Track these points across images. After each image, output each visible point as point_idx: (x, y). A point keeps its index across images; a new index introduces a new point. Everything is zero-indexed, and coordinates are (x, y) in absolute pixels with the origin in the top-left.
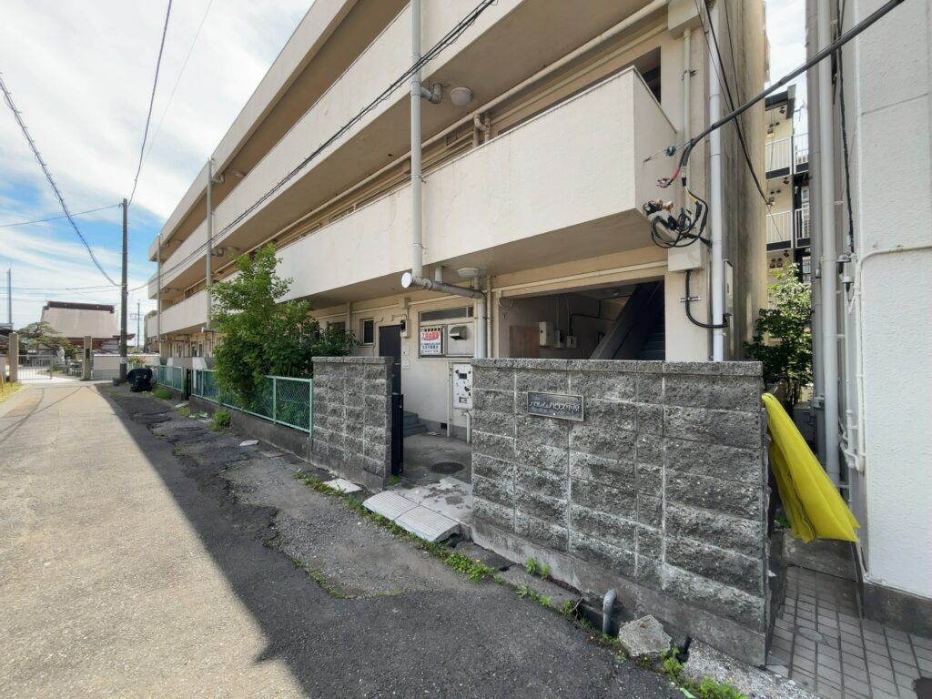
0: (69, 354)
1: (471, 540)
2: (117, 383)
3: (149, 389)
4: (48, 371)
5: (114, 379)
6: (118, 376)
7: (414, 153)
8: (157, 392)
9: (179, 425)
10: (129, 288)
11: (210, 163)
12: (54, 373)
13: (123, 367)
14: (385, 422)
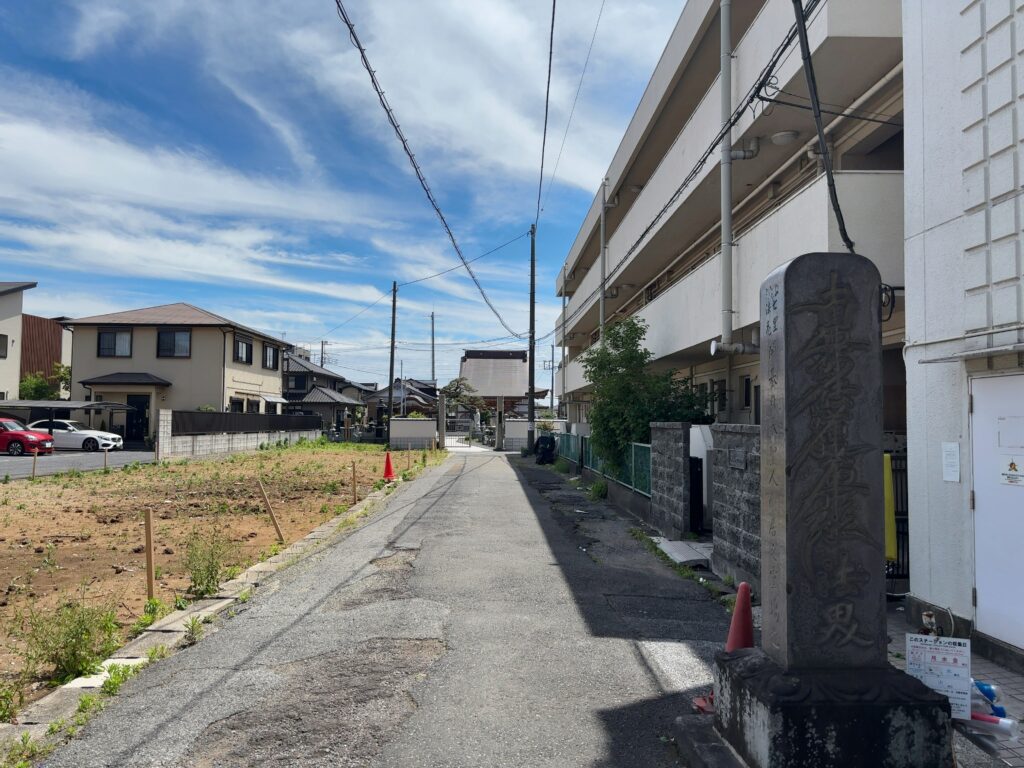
0: (485, 419)
1: (711, 571)
2: (526, 454)
3: (552, 462)
4: (467, 439)
5: (522, 450)
6: (525, 445)
7: (724, 222)
8: (558, 463)
9: (565, 493)
10: (536, 338)
11: (604, 185)
12: (473, 442)
13: (531, 433)
14: (683, 481)
